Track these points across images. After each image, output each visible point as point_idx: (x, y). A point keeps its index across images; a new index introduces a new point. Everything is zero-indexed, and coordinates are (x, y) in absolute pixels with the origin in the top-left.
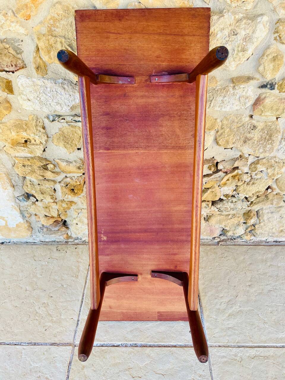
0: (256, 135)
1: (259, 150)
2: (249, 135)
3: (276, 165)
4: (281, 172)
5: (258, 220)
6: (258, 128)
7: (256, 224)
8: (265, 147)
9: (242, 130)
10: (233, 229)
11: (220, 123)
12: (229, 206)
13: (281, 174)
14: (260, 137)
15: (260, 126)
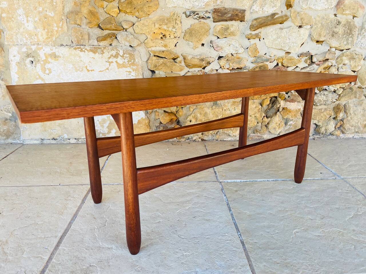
0: (340, 30)
1: (343, 42)
2: (335, 30)
3: (357, 56)
4: (360, 64)
5: (345, 115)
6: (342, 23)
7: (344, 119)
8: (348, 40)
9: (330, 25)
10: (325, 125)
11: (314, 20)
12: (322, 98)
13: (361, 65)
14: (343, 31)
15: (343, 22)
